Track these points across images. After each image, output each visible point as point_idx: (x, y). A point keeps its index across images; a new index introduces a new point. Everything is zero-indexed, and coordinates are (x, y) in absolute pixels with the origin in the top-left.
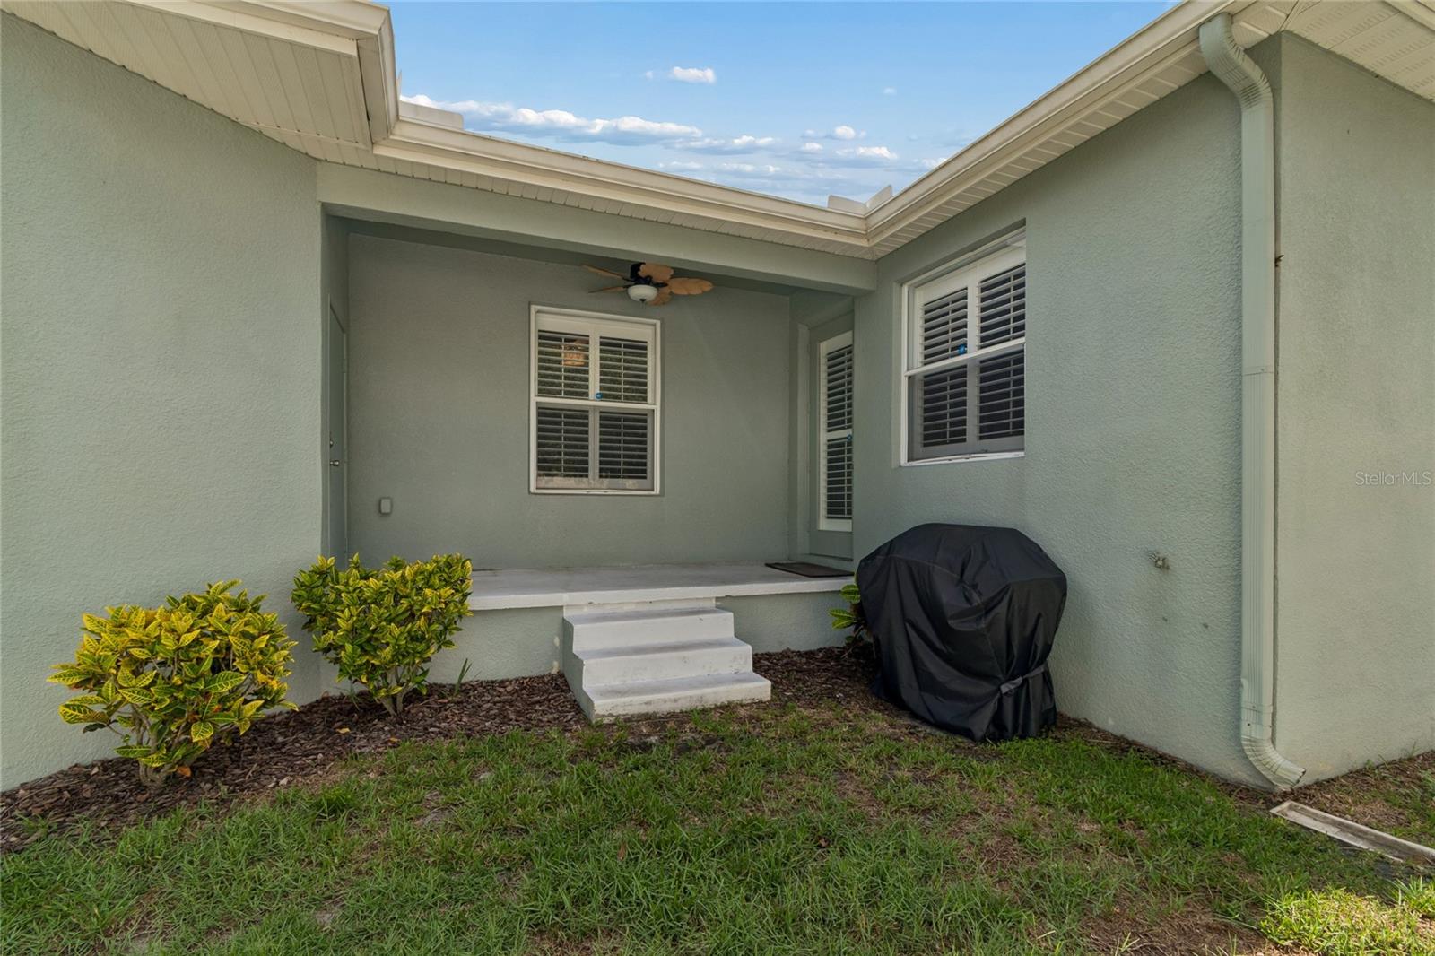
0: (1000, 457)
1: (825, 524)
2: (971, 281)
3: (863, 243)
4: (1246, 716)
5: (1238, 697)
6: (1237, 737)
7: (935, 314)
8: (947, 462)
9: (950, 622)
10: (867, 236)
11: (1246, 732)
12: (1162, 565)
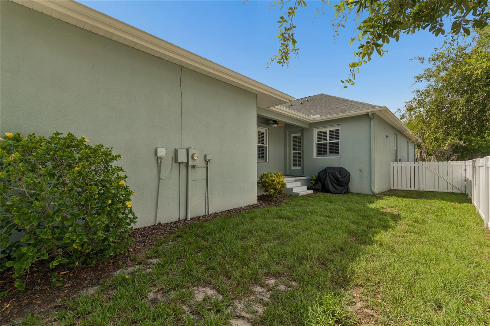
0: (334, 157)
1: (293, 168)
2: (328, 130)
3: (312, 122)
4: (372, 187)
5: (371, 185)
6: (371, 188)
7: (319, 134)
8: (322, 157)
9: (340, 179)
10: (312, 121)
11: (372, 188)
12: (361, 171)
